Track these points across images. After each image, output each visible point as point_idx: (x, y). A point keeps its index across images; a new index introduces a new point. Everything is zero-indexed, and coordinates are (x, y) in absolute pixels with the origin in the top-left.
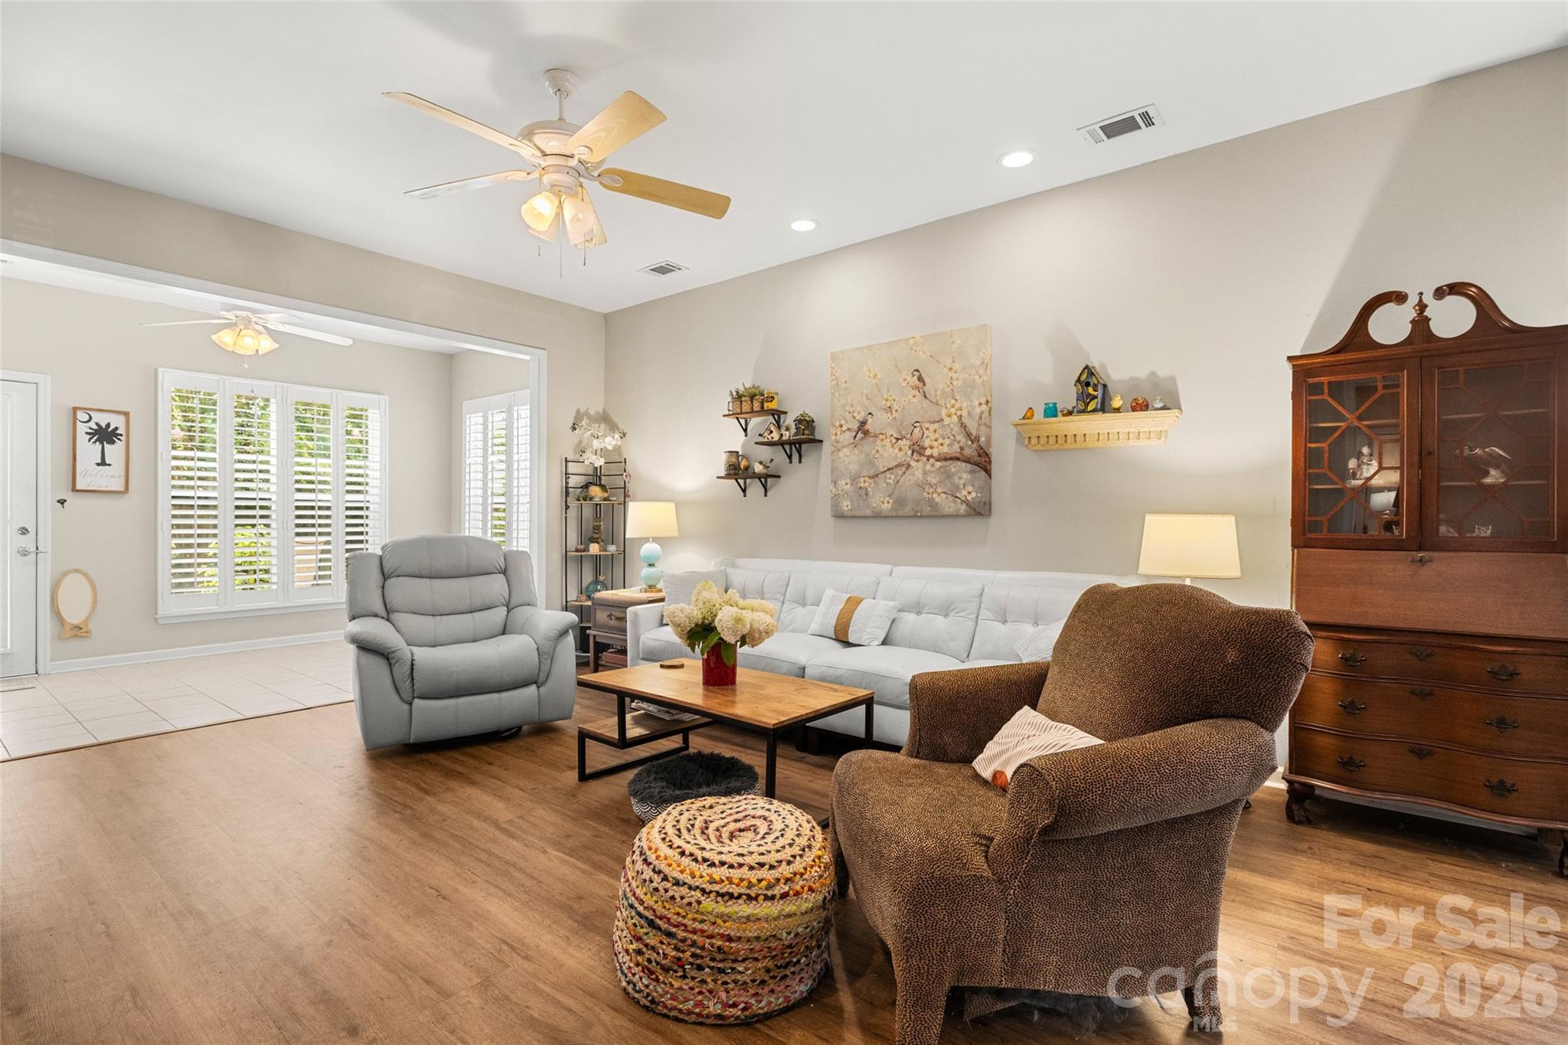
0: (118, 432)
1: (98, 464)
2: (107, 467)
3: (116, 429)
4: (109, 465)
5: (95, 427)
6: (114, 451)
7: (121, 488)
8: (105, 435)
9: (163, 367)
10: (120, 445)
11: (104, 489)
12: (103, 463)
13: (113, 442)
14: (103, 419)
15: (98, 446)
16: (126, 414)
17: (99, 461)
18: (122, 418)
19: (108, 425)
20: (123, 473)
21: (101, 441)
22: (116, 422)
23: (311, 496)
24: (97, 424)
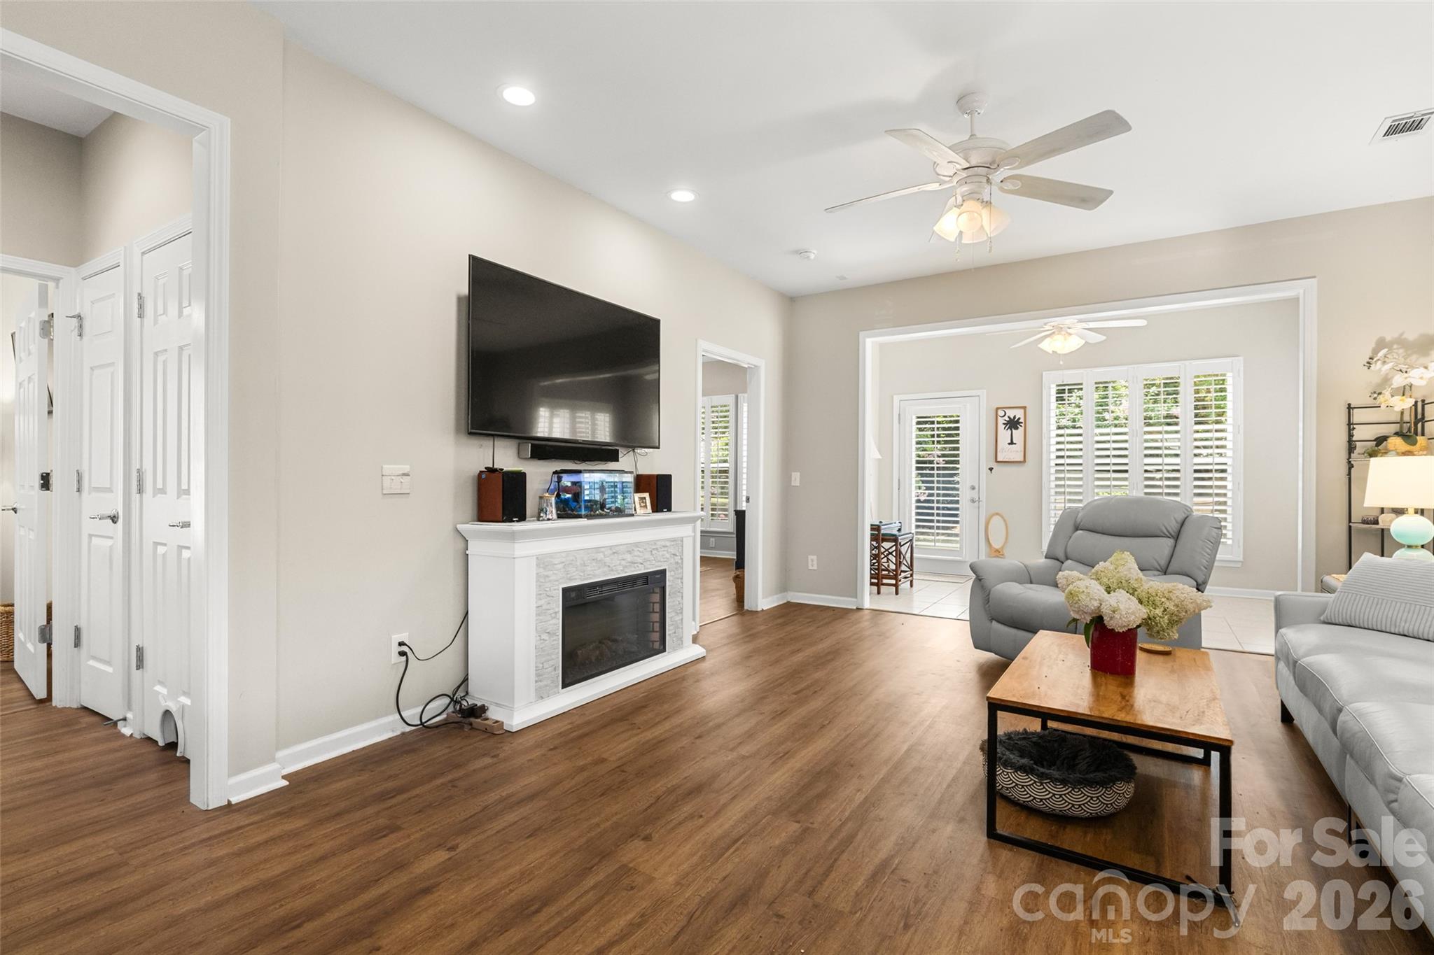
0: (1020, 421)
1: (1009, 444)
2: (1014, 445)
3: (1019, 419)
4: (1015, 444)
5: (1008, 419)
6: (1018, 434)
7: (1022, 459)
8: (1013, 424)
9: (1045, 371)
10: (1021, 429)
11: (1013, 460)
12: (1012, 443)
13: (1017, 428)
14: (1011, 413)
15: (1009, 431)
16: (1024, 408)
17: (1010, 442)
18: (1022, 411)
19: (1015, 417)
20: (1023, 450)
21: (1010, 428)
22: (1019, 414)
23: (1158, 460)
24: (1009, 417)
